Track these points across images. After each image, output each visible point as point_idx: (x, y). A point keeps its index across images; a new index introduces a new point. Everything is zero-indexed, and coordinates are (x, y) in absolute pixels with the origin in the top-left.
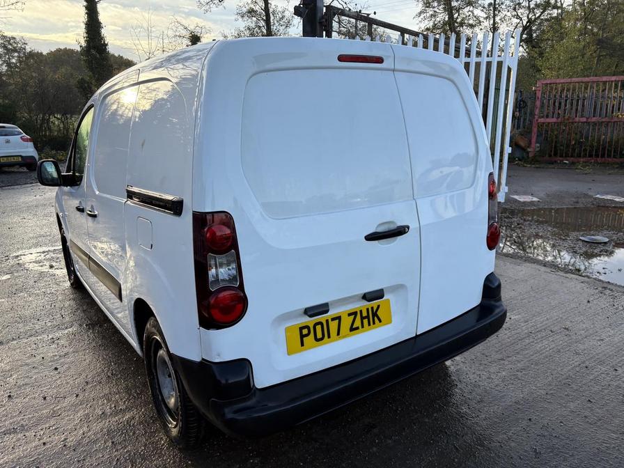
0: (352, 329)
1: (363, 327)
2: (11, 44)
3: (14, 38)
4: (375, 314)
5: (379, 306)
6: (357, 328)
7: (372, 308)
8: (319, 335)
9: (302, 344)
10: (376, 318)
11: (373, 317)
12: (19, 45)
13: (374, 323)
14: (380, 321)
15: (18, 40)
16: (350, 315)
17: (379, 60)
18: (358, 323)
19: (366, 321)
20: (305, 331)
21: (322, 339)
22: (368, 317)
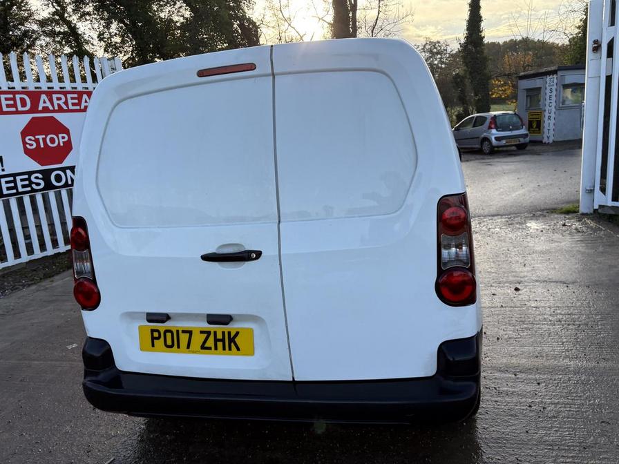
0: (203, 347)
1: (216, 348)
2: (436, 48)
3: (439, 42)
4: (232, 340)
5: (237, 333)
6: (210, 348)
7: (229, 333)
8: (169, 343)
9: (153, 346)
10: (232, 344)
11: (230, 343)
12: (442, 48)
13: (230, 349)
14: (238, 349)
15: (442, 43)
16: (202, 332)
17: (251, 67)
18: (210, 343)
19: (220, 344)
20: (156, 335)
21: (172, 346)
22: (223, 340)
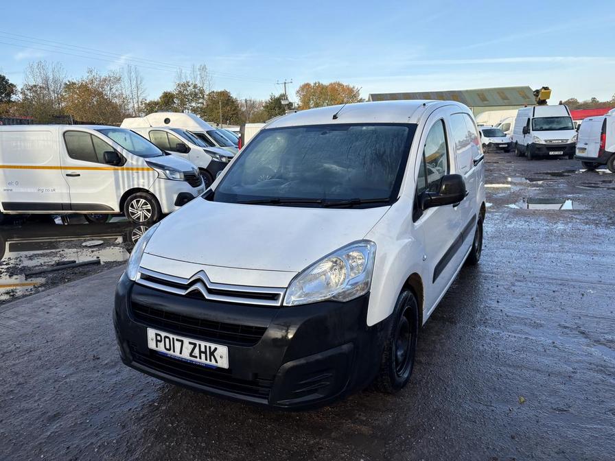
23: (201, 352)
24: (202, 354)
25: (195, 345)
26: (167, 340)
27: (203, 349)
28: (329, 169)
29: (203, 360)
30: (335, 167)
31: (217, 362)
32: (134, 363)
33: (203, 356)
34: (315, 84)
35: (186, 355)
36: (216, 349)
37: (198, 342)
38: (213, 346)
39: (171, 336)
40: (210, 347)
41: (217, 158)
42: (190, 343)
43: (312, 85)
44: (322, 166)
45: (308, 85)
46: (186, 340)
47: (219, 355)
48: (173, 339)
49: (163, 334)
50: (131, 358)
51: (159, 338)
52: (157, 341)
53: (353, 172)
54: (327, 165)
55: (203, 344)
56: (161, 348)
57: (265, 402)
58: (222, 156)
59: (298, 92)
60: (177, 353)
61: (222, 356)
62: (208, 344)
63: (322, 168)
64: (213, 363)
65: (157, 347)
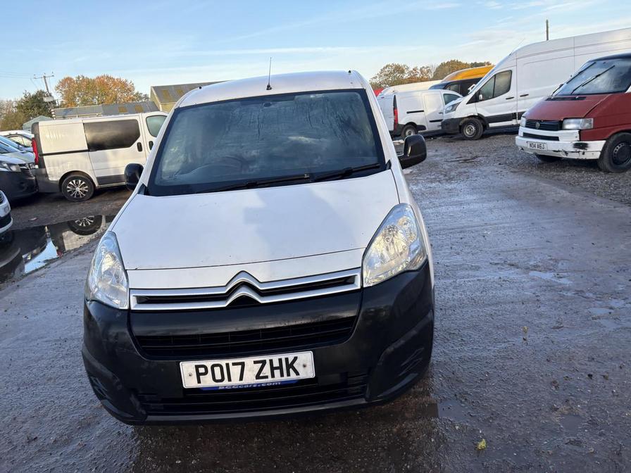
23: (273, 369)
24: (275, 371)
25: (264, 362)
26: (217, 370)
27: (276, 364)
28: (296, 141)
29: (278, 377)
30: (304, 139)
31: (297, 373)
32: (151, 418)
33: (277, 372)
34: (79, 78)
35: (250, 379)
36: (296, 359)
37: (267, 358)
38: (291, 356)
39: (223, 362)
40: (287, 359)
41: (5, 167)
42: (255, 362)
43: (75, 79)
44: (288, 139)
45: (69, 79)
46: (249, 361)
47: (302, 364)
48: (227, 365)
49: (209, 363)
50: (144, 412)
51: (202, 370)
52: (199, 375)
53: (326, 143)
54: (293, 138)
55: (275, 358)
56: (207, 382)
57: (363, 401)
58: (10, 165)
59: (58, 88)
60: (235, 381)
61: (305, 364)
62: (283, 357)
63: (289, 141)
64: (293, 376)
65: (199, 382)
